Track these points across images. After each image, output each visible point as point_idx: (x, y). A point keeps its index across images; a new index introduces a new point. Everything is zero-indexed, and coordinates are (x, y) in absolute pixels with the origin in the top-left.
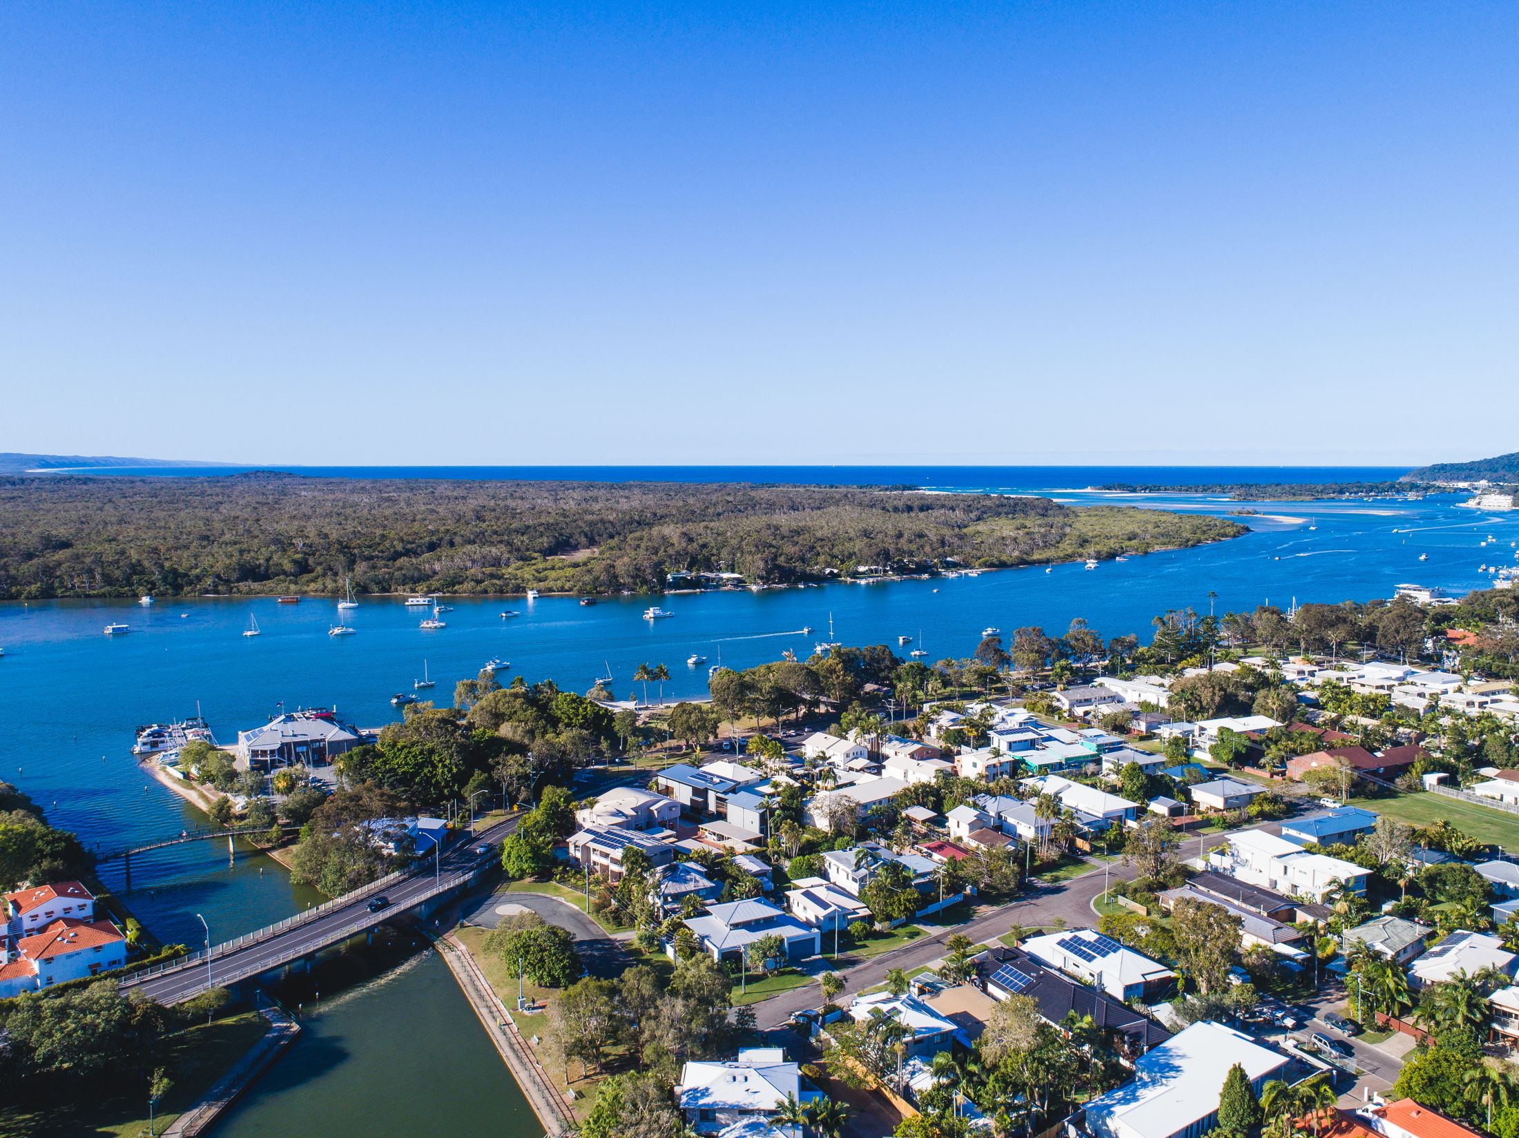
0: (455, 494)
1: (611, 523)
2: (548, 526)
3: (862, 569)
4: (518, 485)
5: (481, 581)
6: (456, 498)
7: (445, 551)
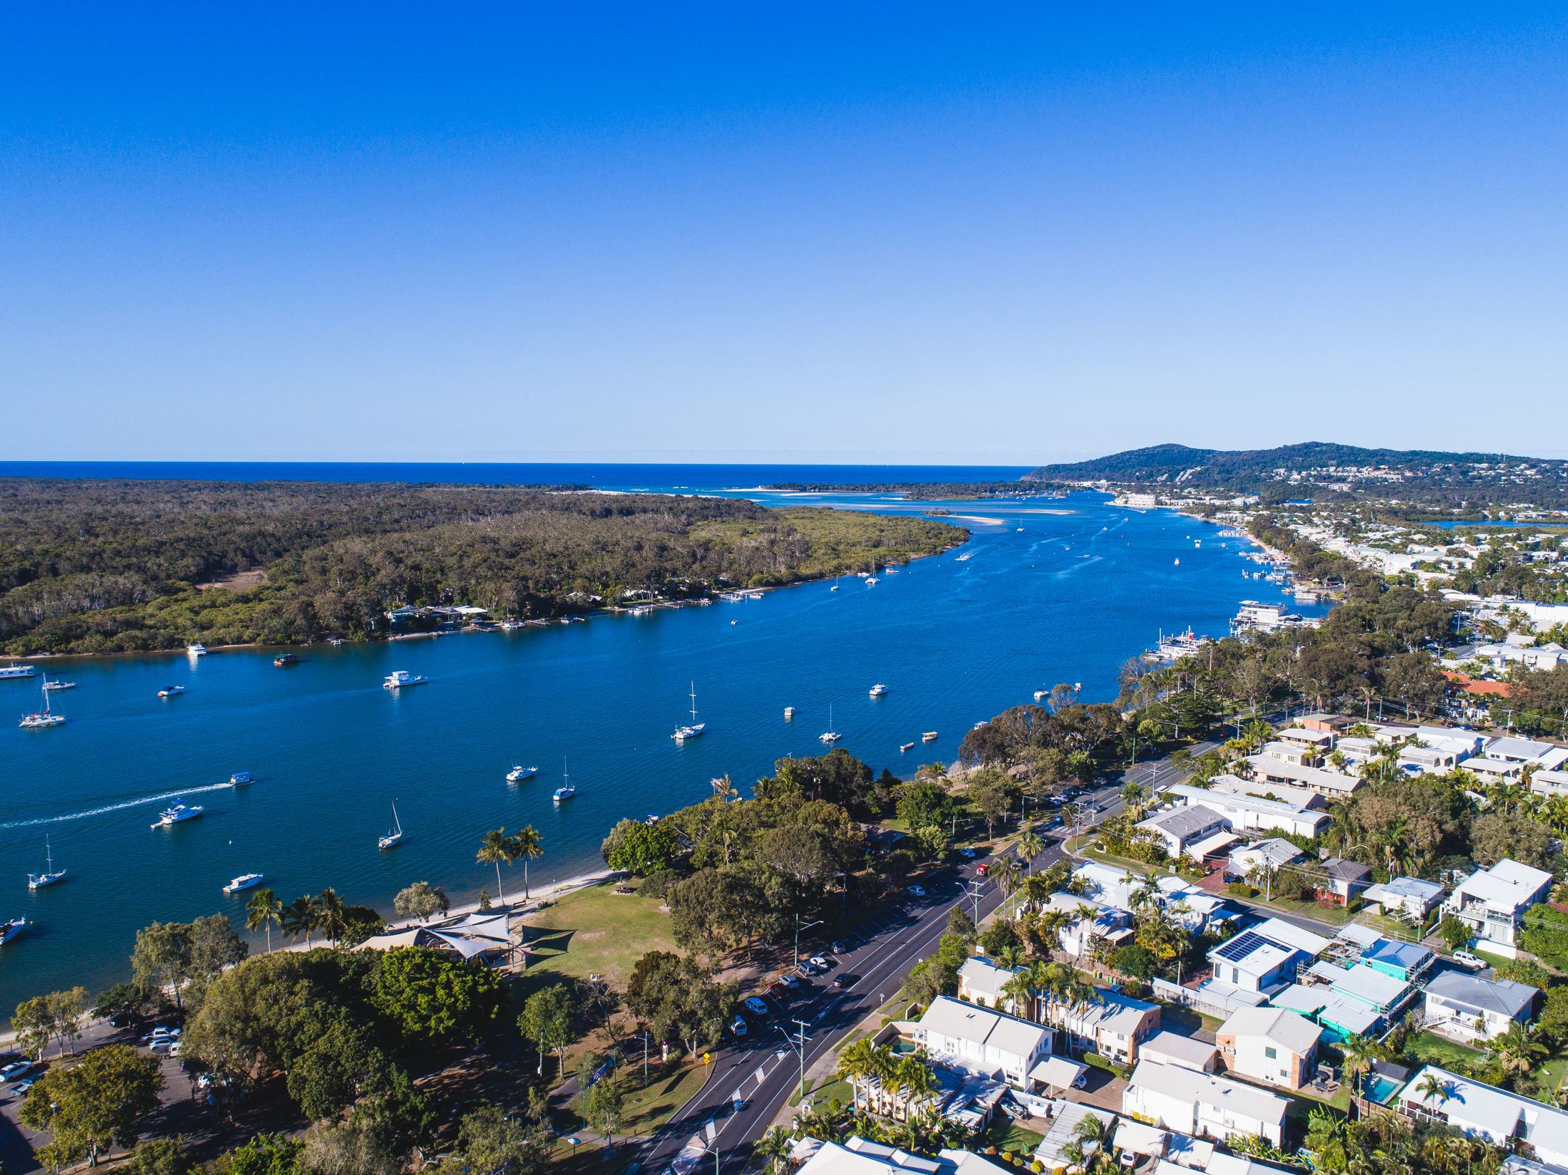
0: (46, 496)
1: (273, 535)
2: (190, 542)
3: (628, 594)
4: (127, 485)
5: (111, 634)
6: (48, 502)
7: (46, 584)
